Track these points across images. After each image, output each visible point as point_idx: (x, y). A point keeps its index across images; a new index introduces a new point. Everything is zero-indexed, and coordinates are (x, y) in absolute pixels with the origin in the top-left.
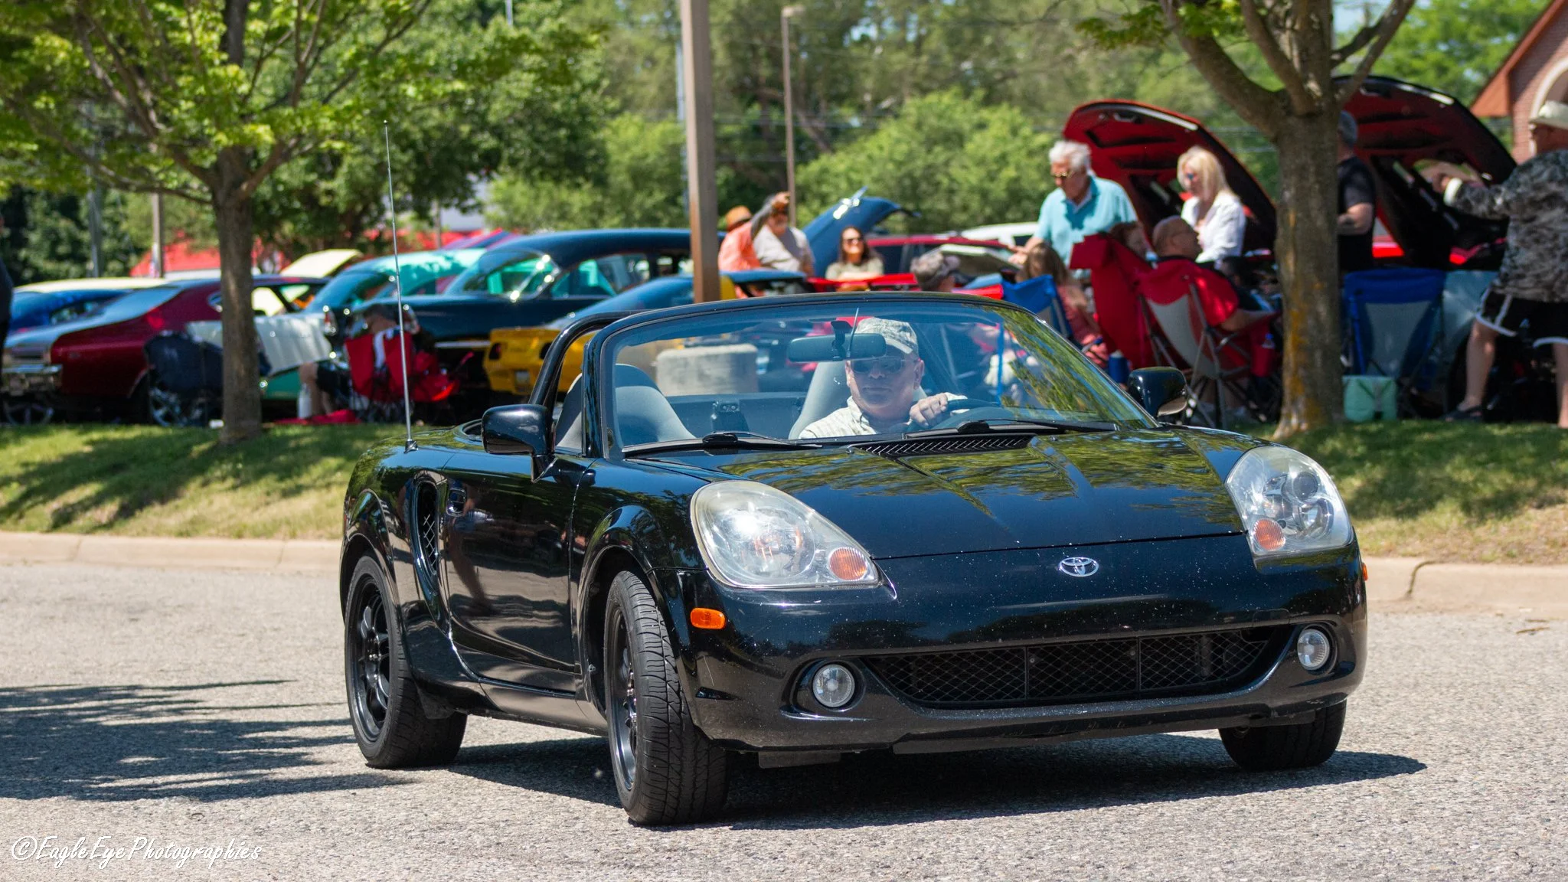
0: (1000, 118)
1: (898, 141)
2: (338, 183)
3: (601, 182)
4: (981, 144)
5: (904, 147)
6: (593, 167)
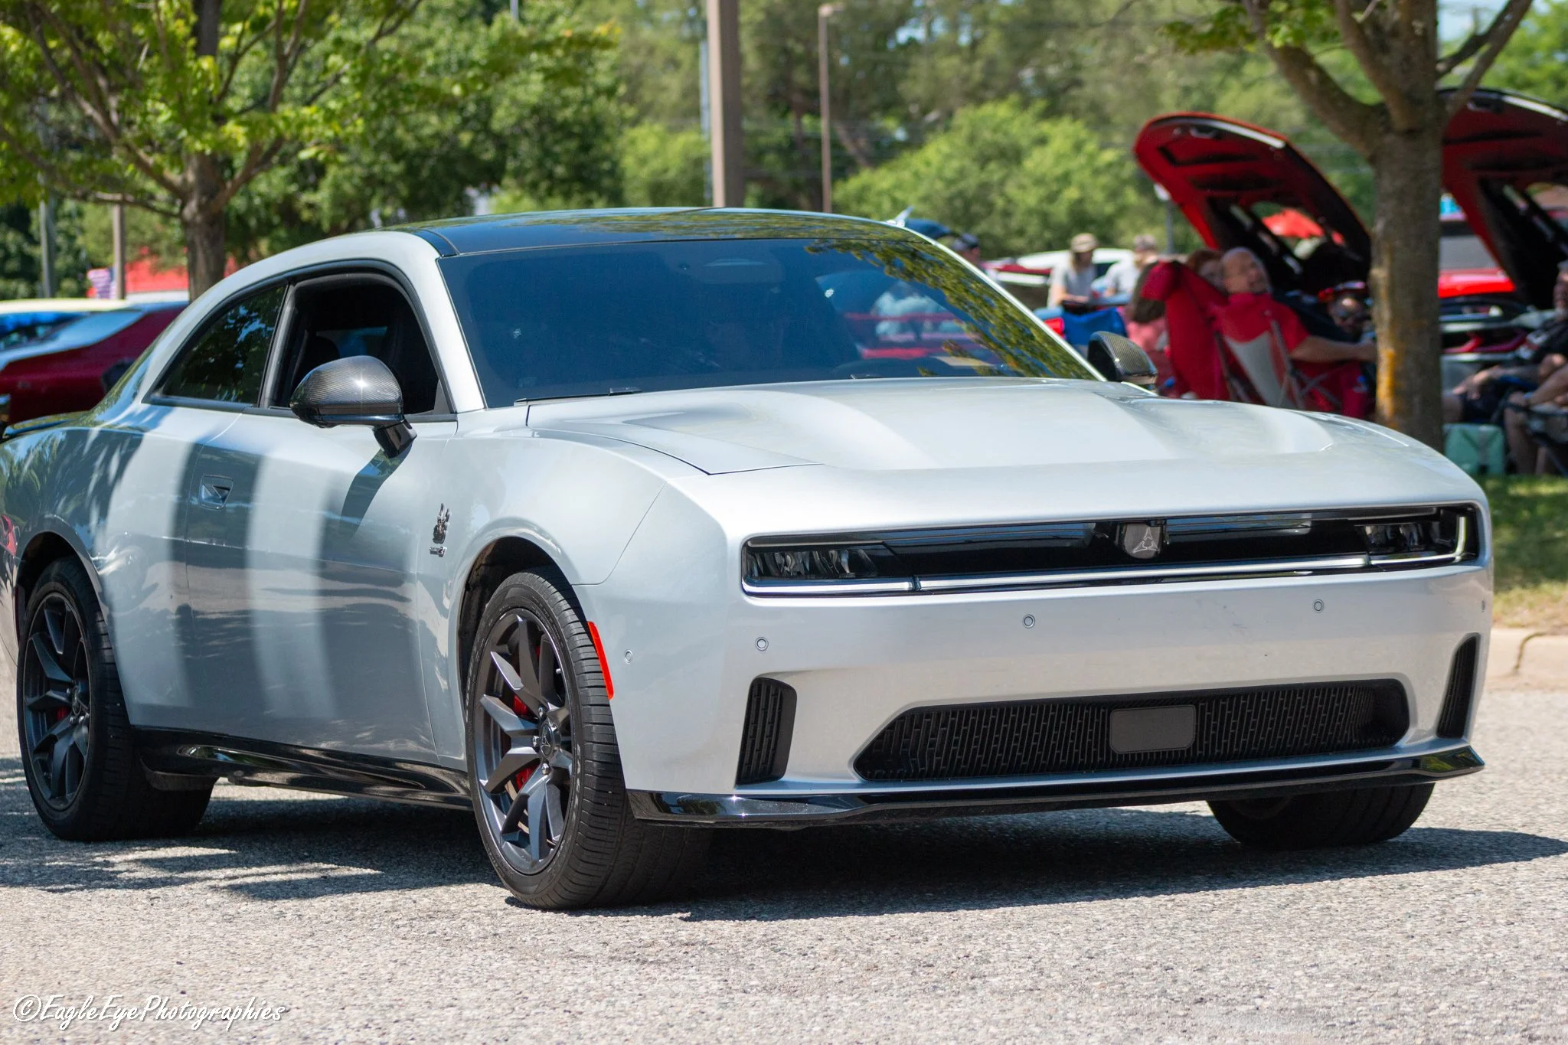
0: (1062, 132)
1: (948, 157)
2: (322, 196)
3: (616, 196)
4: (1038, 161)
5: (955, 164)
6: (606, 182)
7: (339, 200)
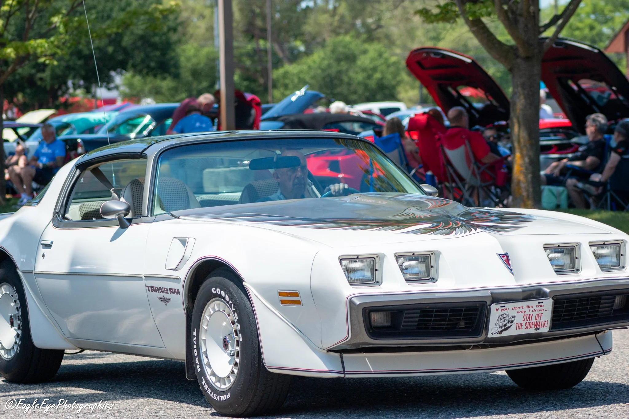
0: (373, 48)
1: (323, 59)
2: (46, 75)
3: (176, 76)
4: (364, 61)
5: (326, 62)
6: (173, 70)
7: (54, 77)
